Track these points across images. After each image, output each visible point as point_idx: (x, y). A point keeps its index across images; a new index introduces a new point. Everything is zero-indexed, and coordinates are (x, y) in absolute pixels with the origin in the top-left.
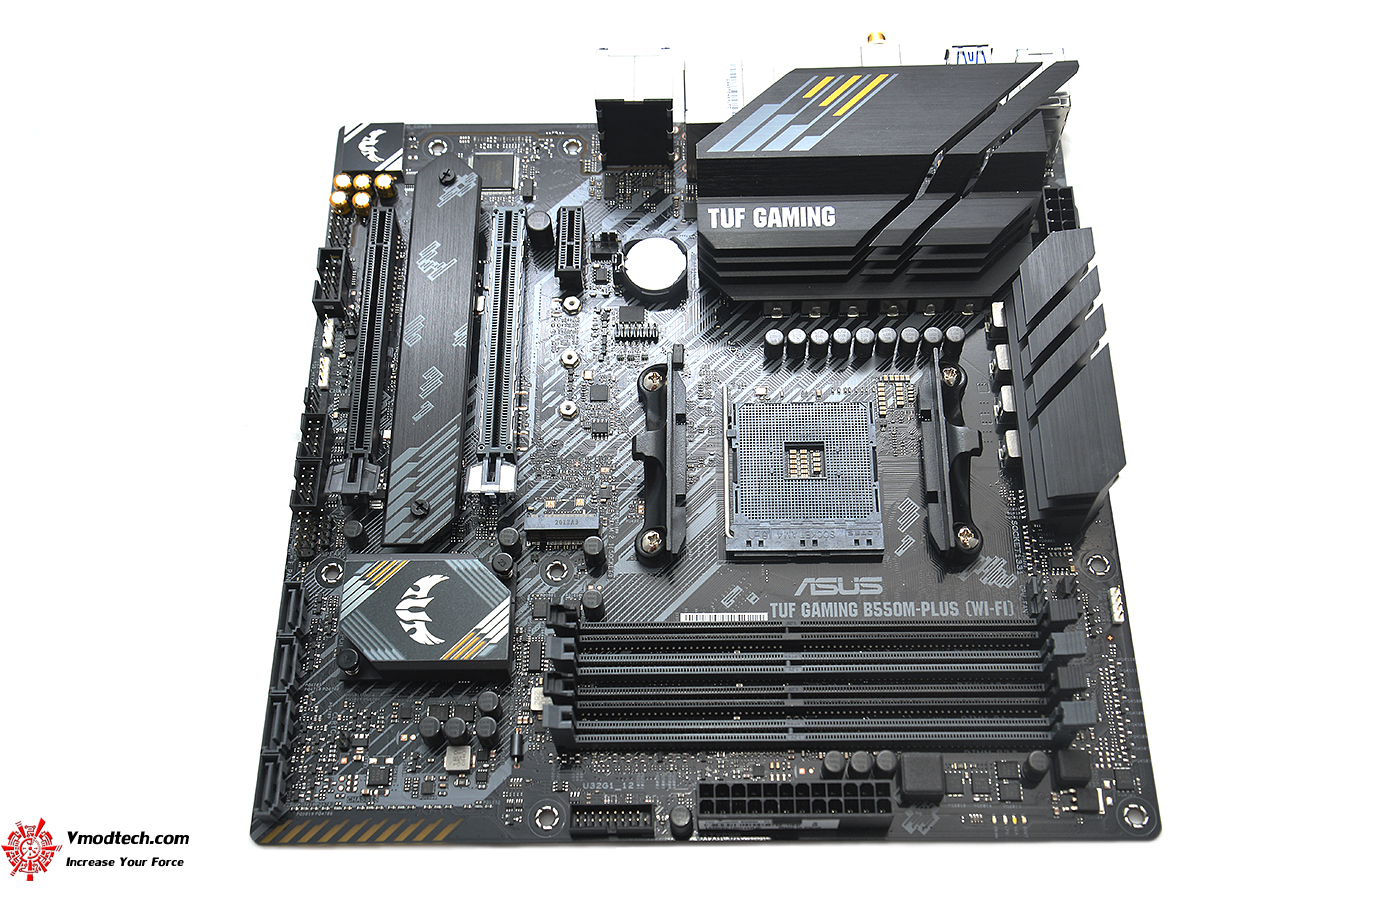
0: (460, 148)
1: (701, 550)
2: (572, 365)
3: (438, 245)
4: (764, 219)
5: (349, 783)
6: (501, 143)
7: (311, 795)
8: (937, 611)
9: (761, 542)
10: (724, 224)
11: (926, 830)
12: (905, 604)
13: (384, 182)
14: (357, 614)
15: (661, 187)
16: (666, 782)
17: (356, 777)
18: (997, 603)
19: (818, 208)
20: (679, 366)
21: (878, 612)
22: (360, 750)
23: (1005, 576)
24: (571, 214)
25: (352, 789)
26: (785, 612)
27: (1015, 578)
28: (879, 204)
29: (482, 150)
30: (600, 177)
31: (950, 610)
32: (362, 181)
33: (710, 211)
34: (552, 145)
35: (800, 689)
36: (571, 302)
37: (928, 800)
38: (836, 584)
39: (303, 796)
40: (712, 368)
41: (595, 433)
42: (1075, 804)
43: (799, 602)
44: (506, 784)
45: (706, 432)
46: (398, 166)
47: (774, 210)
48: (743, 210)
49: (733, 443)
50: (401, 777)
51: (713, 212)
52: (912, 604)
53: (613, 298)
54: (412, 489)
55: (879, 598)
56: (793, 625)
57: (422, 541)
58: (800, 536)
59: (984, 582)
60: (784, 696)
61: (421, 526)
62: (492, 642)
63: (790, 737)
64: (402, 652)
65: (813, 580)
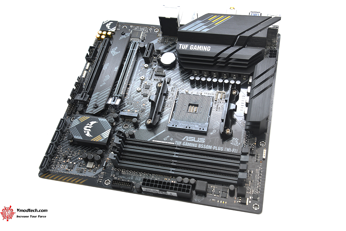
0: (130, 28)
1: (162, 126)
2: (143, 80)
3: (117, 48)
4: (192, 48)
5: (64, 167)
6: (140, 28)
7: (55, 168)
8: (217, 149)
9: (176, 126)
10: (183, 48)
11: (200, 201)
12: (209, 146)
13: (109, 33)
14: (75, 127)
15: (175, 42)
16: (138, 179)
17: (66, 166)
18: (233, 149)
19: (206, 47)
20: (168, 83)
21: (202, 147)
22: (69, 160)
23: (237, 143)
24: (150, 44)
25: (64, 168)
26: (179, 143)
27: (240, 144)
28: (222, 47)
29: (135, 29)
30: (161, 38)
31: (221, 149)
32: (104, 33)
33: (180, 45)
34: (152, 30)
35: (176, 161)
36: (146, 65)
37: (203, 194)
38: (193, 139)
39: (53, 168)
40: (176, 84)
41: (144, 96)
42: (240, 201)
43: (183, 142)
44: (100, 173)
45: (171, 99)
46: (114, 30)
47: (196, 46)
48: (188, 45)
49: (176, 102)
50: (76, 167)
52: (211, 146)
53: (157, 66)
54: (95, 101)
55: (203, 144)
56: (178, 146)
57: (94, 113)
58: (186, 125)
59: (231, 144)
60: (172, 162)
61: (95, 110)
62: (104, 138)
63: (171, 172)
64: (82, 137)
65: (188, 137)
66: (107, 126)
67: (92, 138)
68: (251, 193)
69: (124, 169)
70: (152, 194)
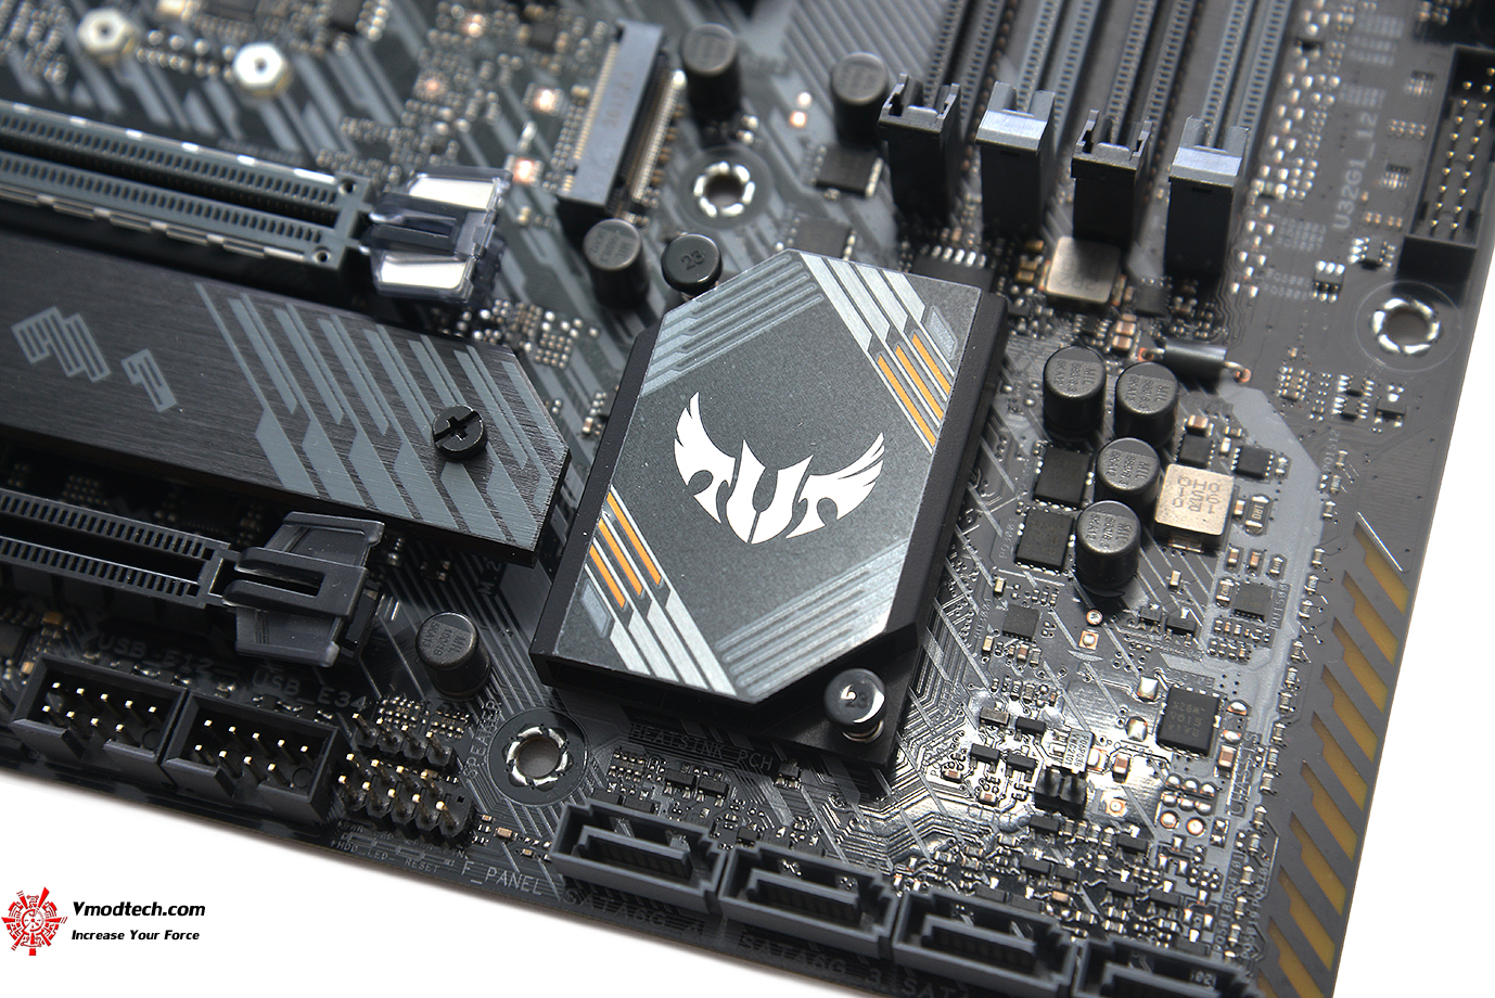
7: (1198, 910)
61: (514, 444)
62: (918, 319)
64: (877, 547)
66: (767, 298)
67: (901, 437)
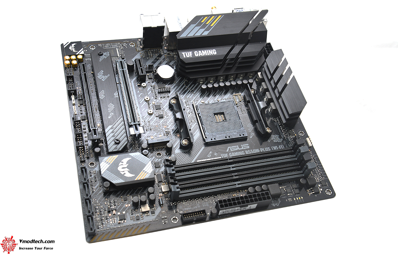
2: (148, 101)
3: (103, 71)
4: (198, 54)
5: (113, 221)
6: (111, 45)
7: (103, 226)
8: (265, 150)
9: (215, 139)
10: (187, 56)
11: (278, 205)
12: (256, 149)
13: (80, 57)
14: (106, 172)
15: (160, 53)
17: (115, 219)
18: (279, 146)
21: (250, 153)
22: (114, 211)
23: (279, 139)
24: (139, 60)
25: (115, 222)
26: (225, 156)
27: (282, 139)
30: (142, 52)
31: (268, 149)
32: (73, 57)
33: (182, 53)
34: (126, 45)
35: (236, 174)
36: (143, 84)
37: (276, 197)
38: (237, 147)
39: (100, 227)
41: (160, 117)
42: (313, 191)
43: (228, 153)
44: (160, 213)
45: (191, 114)
46: (83, 53)
47: (200, 52)
48: (191, 52)
49: (200, 115)
50: (128, 216)
51: (184, 53)
52: (258, 149)
53: (155, 82)
54: (113, 136)
55: (249, 149)
56: (230, 158)
58: (225, 135)
59: (275, 141)
60: (233, 176)
62: (149, 173)
63: (237, 186)
65: (230, 147)
67: (135, 177)
68: (318, 181)
69: (184, 200)
70: (229, 215)
